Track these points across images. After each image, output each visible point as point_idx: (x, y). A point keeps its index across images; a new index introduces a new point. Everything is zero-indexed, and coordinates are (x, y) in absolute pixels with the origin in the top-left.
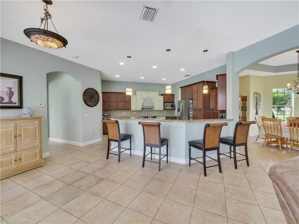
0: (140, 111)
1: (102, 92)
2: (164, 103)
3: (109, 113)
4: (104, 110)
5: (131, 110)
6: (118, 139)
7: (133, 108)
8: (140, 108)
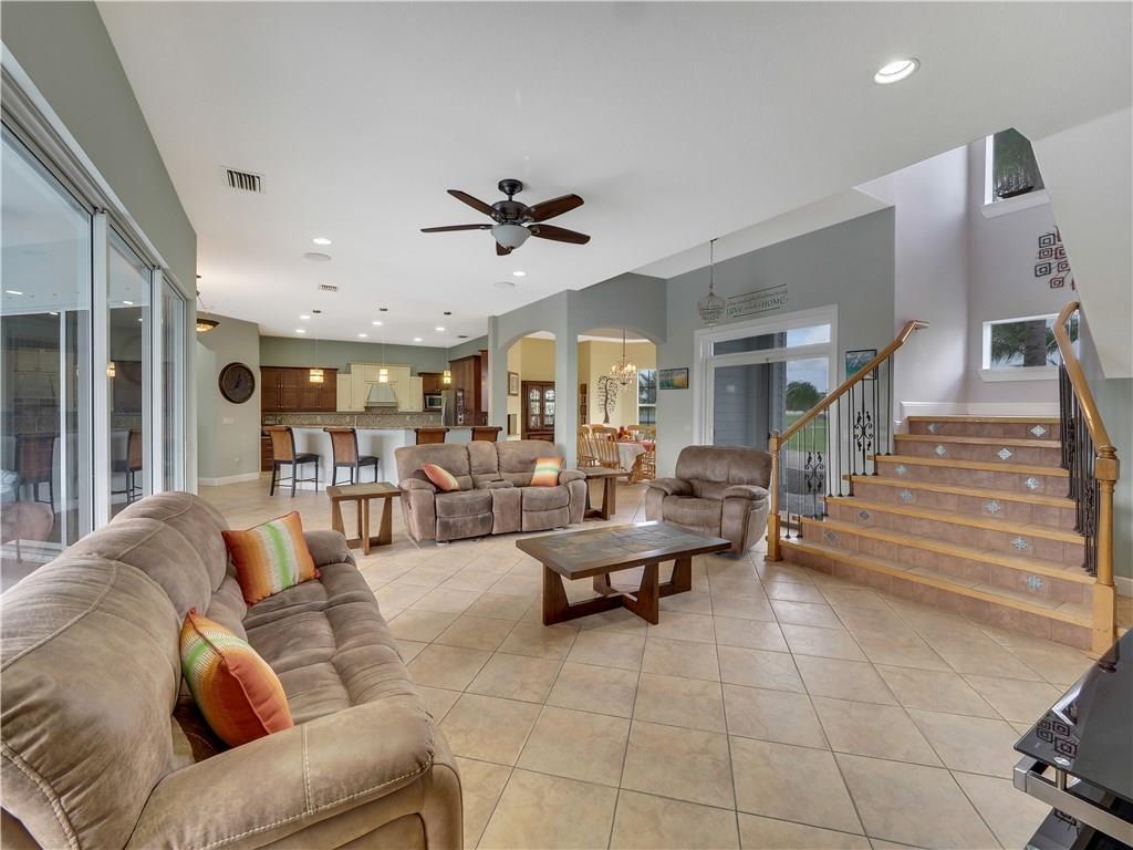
0: (362, 413)
1: (261, 367)
2: (425, 395)
3: (279, 418)
4: (267, 410)
5: (338, 410)
6: (291, 459)
7: (341, 407)
8: (360, 407)
